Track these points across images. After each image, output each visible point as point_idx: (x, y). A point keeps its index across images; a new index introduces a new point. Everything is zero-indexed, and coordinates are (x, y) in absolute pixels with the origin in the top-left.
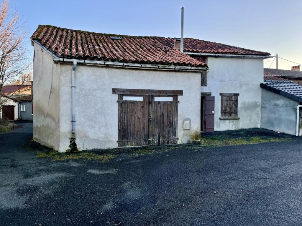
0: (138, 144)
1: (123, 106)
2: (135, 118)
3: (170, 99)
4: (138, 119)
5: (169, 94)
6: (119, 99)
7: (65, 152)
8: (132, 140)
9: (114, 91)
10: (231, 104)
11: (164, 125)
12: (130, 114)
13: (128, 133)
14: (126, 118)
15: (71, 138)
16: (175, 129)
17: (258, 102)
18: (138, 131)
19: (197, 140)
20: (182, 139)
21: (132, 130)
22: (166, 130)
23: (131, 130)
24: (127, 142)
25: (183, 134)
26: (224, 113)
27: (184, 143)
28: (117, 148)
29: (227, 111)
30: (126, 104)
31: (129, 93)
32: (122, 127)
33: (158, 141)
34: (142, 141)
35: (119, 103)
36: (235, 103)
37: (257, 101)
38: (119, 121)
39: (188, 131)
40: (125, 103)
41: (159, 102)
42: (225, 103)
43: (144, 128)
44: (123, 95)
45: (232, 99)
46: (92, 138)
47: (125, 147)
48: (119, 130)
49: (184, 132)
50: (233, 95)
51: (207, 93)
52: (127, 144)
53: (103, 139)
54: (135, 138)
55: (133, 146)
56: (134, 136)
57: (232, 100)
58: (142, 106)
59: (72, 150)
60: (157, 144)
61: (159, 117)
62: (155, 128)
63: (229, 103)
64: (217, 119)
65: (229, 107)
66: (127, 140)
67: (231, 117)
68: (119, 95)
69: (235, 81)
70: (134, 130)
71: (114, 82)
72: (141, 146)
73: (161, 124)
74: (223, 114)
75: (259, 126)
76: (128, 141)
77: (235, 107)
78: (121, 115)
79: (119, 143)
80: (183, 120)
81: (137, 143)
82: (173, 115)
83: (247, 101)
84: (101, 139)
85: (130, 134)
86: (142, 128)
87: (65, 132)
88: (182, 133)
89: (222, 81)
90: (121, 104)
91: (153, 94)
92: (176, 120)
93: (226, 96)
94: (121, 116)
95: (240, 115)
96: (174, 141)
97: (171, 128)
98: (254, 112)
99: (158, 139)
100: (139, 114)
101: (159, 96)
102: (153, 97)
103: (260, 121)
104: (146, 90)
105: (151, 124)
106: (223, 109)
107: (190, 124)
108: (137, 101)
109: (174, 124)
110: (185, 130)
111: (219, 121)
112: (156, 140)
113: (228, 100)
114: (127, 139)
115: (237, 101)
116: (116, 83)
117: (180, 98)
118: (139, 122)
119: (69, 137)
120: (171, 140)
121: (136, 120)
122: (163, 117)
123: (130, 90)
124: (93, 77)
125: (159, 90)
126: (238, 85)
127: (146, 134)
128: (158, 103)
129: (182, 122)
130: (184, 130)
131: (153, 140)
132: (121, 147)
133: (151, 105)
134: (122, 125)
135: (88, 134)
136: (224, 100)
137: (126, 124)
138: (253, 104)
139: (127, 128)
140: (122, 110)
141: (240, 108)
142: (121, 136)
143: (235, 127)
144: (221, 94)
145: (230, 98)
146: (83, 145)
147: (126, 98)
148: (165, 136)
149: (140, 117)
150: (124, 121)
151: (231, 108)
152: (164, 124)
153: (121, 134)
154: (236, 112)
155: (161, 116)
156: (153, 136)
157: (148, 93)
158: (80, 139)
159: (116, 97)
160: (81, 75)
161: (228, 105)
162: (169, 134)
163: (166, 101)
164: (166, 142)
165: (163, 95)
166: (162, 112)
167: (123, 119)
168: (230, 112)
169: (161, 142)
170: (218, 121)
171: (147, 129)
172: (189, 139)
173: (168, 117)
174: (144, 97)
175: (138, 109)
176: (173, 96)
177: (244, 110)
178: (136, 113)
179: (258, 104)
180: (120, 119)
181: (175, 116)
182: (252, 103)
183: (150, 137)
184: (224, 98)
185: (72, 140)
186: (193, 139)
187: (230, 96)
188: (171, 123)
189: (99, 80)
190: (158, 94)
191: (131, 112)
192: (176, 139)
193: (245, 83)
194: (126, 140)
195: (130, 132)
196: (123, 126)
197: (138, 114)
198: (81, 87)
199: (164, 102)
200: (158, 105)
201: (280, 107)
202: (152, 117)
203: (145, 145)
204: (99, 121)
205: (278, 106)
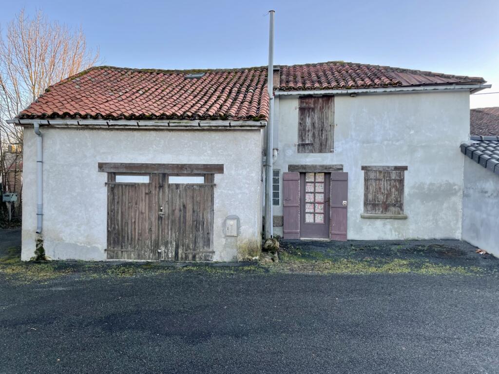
0: (139, 257)
1: (116, 191)
2: (135, 212)
3: (200, 180)
4: (140, 215)
5: (196, 172)
6: (108, 180)
7: (29, 260)
8: (129, 249)
9: (101, 167)
10: (388, 188)
11: (187, 227)
12: (127, 206)
13: (123, 237)
14: (120, 212)
15: (37, 239)
16: (208, 233)
17: (455, 185)
18: (140, 235)
19: (253, 256)
20: (222, 254)
21: (129, 231)
22: (191, 235)
23: (128, 233)
24: (122, 252)
25: (224, 244)
26: (371, 205)
27: (226, 260)
28: (104, 260)
29: (378, 201)
30: (120, 187)
31: (124, 171)
32: (113, 226)
33: (175, 253)
34: (147, 252)
35: (108, 187)
36: (398, 186)
37: (451, 181)
38: (108, 217)
39: (233, 239)
40: (118, 187)
41: (177, 186)
42: (374, 184)
43: (150, 230)
44: (115, 174)
45: (390, 177)
46: (67, 242)
47: (117, 260)
48: (108, 231)
49: (227, 239)
50: (393, 169)
51: (333, 165)
52: (122, 256)
53: (83, 245)
54: (135, 247)
55: (131, 259)
56: (133, 243)
57: (390, 180)
58: (147, 192)
59: (38, 258)
60: (174, 260)
61: (177, 212)
62: (170, 232)
63: (384, 184)
64: (356, 217)
65: (382, 193)
66: (122, 248)
67: (388, 214)
68: (109, 173)
69: (398, 141)
70: (133, 233)
71: (102, 151)
72: (145, 261)
73: (180, 225)
74: (369, 208)
75: (458, 235)
76: (122, 250)
77: (397, 193)
78: (111, 206)
79: (109, 252)
80: (224, 218)
81: (139, 255)
82: (204, 209)
83: (428, 182)
84: (81, 244)
85: (126, 239)
86: (147, 231)
87: (29, 231)
88: (223, 241)
89: (368, 142)
90: (112, 188)
91: (166, 171)
92: (209, 218)
93: (375, 171)
94: (111, 209)
95: (407, 210)
96: (205, 256)
97: (201, 231)
98: (445, 205)
99: (176, 250)
100: (143, 206)
101: (177, 175)
102: (165, 176)
103: (460, 225)
104: (155, 165)
105: (161, 223)
106: (370, 197)
107: (238, 227)
108: (138, 184)
109: (207, 225)
110: (228, 238)
111: (360, 221)
112: (172, 252)
113: (379, 180)
114: (122, 246)
115: (401, 181)
116: (104, 153)
117: (217, 177)
118: (142, 218)
119: (34, 239)
120: (200, 254)
121: (137, 215)
122: (185, 212)
123: (127, 165)
124: (68, 145)
125: (178, 165)
126: (405, 148)
127: (155, 240)
128: (175, 187)
129: (223, 221)
130: (227, 236)
131: (165, 252)
132: (111, 260)
133: (163, 191)
134: (113, 222)
135: (61, 235)
136: (371, 179)
137: (120, 223)
138: (442, 188)
139: (122, 229)
140: (114, 199)
141: (409, 195)
142: (112, 242)
143: (397, 233)
144: (363, 168)
145: (386, 175)
146: (54, 252)
147: (120, 179)
148: (188, 247)
149: (143, 211)
150: (117, 216)
151: (388, 195)
152: (187, 223)
153: (112, 238)
154: (399, 205)
155: (180, 210)
156: (166, 244)
157: (157, 170)
158: (49, 242)
159: (104, 177)
160: (51, 142)
161: (380, 188)
162: (195, 243)
163: (191, 184)
164: (190, 256)
165: (185, 172)
166: (183, 203)
167: (114, 213)
168: (384, 203)
169: (180, 256)
170: (358, 221)
171: (157, 232)
172: (236, 255)
173: (194, 211)
174: (151, 176)
175: (140, 198)
176: (204, 175)
177: (419, 201)
178: (136, 204)
179: (456, 187)
180: (109, 213)
181: (209, 210)
182: (441, 185)
183: (161, 246)
184: (372, 175)
185: (38, 243)
186: (243, 255)
187: (385, 172)
188: (201, 223)
189: (77, 150)
190: (176, 172)
191: (129, 203)
192: (210, 252)
193: (423, 144)
194: (120, 248)
195: (126, 235)
196: (115, 225)
197: (141, 205)
198: (52, 161)
199: (187, 185)
200: (175, 190)
201: (489, 197)
202: (163, 211)
203: (152, 259)
204: (78, 215)
205: (487, 195)
